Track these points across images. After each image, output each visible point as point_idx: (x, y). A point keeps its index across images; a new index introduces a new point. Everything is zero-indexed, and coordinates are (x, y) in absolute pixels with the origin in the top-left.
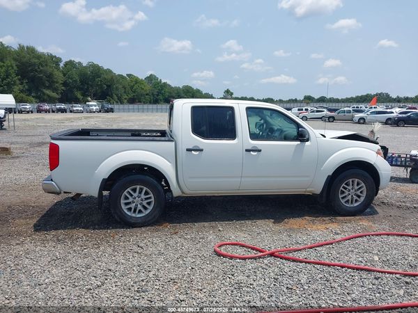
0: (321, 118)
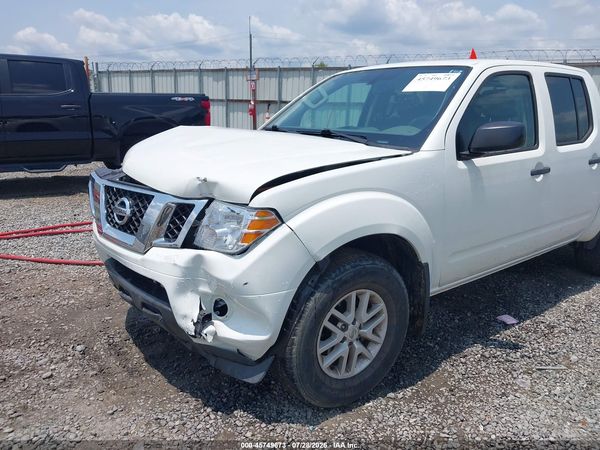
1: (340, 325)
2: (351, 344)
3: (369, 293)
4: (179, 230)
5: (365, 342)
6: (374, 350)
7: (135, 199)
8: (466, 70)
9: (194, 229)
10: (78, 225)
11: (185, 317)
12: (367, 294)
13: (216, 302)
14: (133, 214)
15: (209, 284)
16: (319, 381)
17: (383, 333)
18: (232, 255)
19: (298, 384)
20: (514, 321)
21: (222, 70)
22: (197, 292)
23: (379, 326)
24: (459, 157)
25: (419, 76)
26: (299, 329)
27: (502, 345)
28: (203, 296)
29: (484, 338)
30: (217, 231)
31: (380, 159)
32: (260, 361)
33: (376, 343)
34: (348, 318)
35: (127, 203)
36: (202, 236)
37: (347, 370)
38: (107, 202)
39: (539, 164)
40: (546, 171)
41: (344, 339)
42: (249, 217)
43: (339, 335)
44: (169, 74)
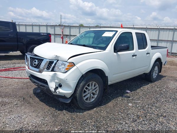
1: (88, 90)
2: (90, 94)
3: (94, 82)
4: (50, 67)
5: (94, 94)
6: (96, 96)
7: (38, 60)
8: (117, 31)
9: (54, 67)
10: (15, 68)
11: (52, 87)
12: (94, 83)
13: (59, 84)
14: (38, 64)
15: (58, 80)
16: (83, 103)
17: (98, 92)
18: (64, 73)
19: (78, 103)
20: (130, 92)
21: (53, 26)
22: (55, 82)
23: (97, 90)
24: (115, 52)
25: (106, 32)
26: (79, 90)
27: (126, 97)
28: (56, 83)
29: (122, 96)
30: (60, 67)
31: (96, 52)
32: (69, 98)
33: (96, 94)
34: (90, 88)
35: (37, 61)
36: (56, 69)
37: (89, 101)
38: (31, 61)
39: (134, 54)
40: (136, 55)
41: (89, 93)
42: (67, 64)
43: (88, 92)
44: (37, 26)
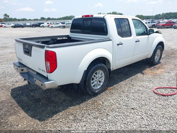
0: (59, 27)
